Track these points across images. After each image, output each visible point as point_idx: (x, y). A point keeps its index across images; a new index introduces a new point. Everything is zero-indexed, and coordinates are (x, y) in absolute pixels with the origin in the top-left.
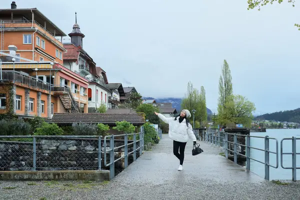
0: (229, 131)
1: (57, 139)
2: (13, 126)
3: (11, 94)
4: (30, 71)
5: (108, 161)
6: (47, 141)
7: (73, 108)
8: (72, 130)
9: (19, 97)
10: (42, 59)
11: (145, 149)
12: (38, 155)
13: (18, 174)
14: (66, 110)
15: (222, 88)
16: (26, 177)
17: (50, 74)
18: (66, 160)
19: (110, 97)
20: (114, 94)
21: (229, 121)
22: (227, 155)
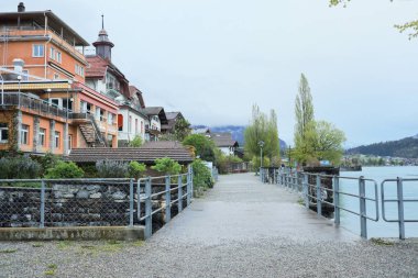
0: (310, 170)
1: (75, 183)
2: (16, 167)
3: (15, 124)
4: (41, 93)
5: (143, 213)
6: (61, 186)
7: (97, 141)
8: (96, 171)
9: (26, 126)
10: (56, 76)
11: (194, 196)
12: (48, 204)
13: (19, 232)
14: (89, 143)
15: (299, 111)
16: (30, 236)
17: (67, 96)
18: (86, 212)
19: (147, 126)
20: (153, 121)
21: (310, 156)
22: (307, 203)
